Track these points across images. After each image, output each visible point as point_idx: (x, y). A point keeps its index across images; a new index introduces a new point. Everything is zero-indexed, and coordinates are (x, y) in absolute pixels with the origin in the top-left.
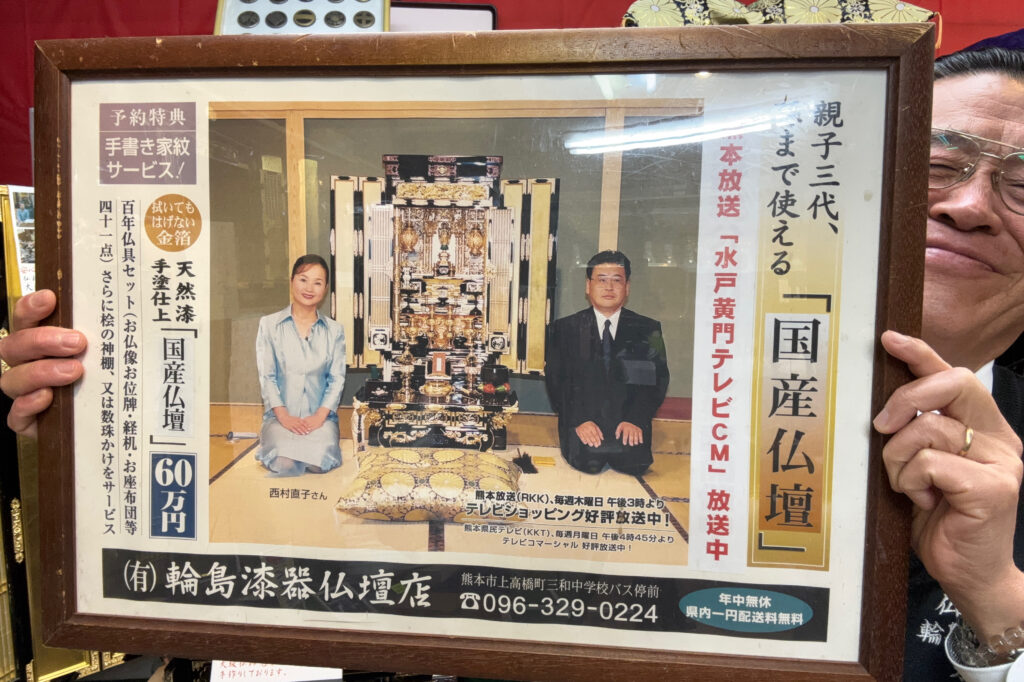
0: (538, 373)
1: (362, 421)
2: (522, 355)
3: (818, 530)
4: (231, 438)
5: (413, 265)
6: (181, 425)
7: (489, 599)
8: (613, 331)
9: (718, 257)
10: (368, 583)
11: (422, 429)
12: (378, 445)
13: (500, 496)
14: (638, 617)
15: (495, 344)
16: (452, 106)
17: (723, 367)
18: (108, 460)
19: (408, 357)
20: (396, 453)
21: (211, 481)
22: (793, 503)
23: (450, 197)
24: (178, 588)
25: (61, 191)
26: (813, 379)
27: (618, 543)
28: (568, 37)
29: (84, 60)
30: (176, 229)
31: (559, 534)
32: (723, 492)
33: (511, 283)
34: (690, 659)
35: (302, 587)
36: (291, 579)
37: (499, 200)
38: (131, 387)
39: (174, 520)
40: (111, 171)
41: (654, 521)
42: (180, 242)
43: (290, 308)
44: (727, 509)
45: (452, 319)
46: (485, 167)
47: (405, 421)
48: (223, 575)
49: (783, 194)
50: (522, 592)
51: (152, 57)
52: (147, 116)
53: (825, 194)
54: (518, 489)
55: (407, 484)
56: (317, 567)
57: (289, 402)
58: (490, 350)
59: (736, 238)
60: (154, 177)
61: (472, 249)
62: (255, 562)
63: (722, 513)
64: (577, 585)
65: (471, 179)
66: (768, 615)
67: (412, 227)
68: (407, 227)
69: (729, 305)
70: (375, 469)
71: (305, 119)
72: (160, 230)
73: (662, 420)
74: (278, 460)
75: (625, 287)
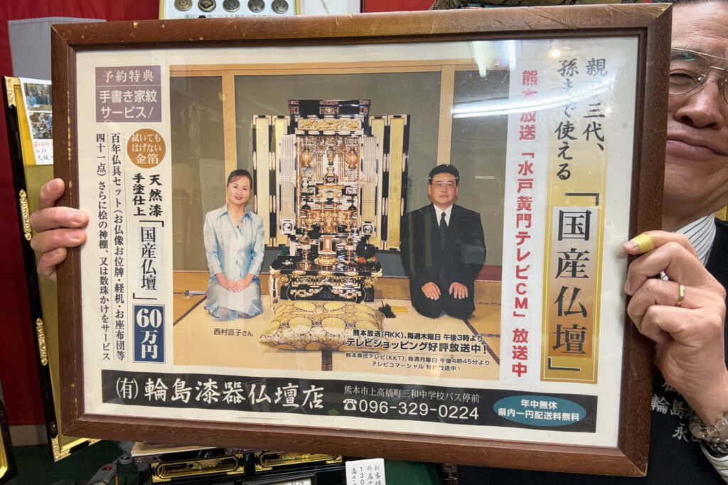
0: (395, 249)
1: (276, 283)
2: (384, 237)
3: (590, 356)
4: (188, 294)
5: (309, 175)
6: (154, 286)
7: (363, 403)
8: (447, 220)
9: (520, 168)
10: (281, 392)
11: (316, 288)
12: (287, 299)
13: (370, 333)
14: (465, 416)
15: (366, 229)
17: (523, 244)
18: (104, 310)
19: (307, 239)
20: (299, 304)
21: (175, 324)
22: (572, 338)
23: (335, 129)
24: (153, 396)
25: (71, 127)
26: (586, 252)
27: (450, 365)
28: (415, 17)
29: (85, 38)
30: (149, 152)
31: (411, 359)
32: (523, 330)
33: (377, 187)
34: (501, 444)
35: (236, 395)
36: (229, 389)
37: (368, 131)
38: (120, 260)
39: (149, 350)
40: (104, 113)
41: (476, 350)
42: (151, 161)
43: (226, 206)
44: (526, 342)
45: (337, 213)
46: (358, 108)
47: (305, 283)
48: (183, 387)
49: (565, 123)
50: (385, 399)
51: (131, 35)
52: (128, 75)
53: (594, 123)
54: (382, 329)
55: (307, 326)
56: (246, 381)
57: (226, 270)
58: (362, 234)
59: (532, 155)
60: (133, 117)
61: (350, 164)
62: (205, 378)
63: (523, 345)
64: (423, 394)
65: (349, 116)
66: (555, 414)
67: (309, 150)
69: (527, 201)
70: (285, 315)
71: (235, 76)
72: (138, 153)
73: (481, 281)
74: (219, 310)
75: (455, 190)
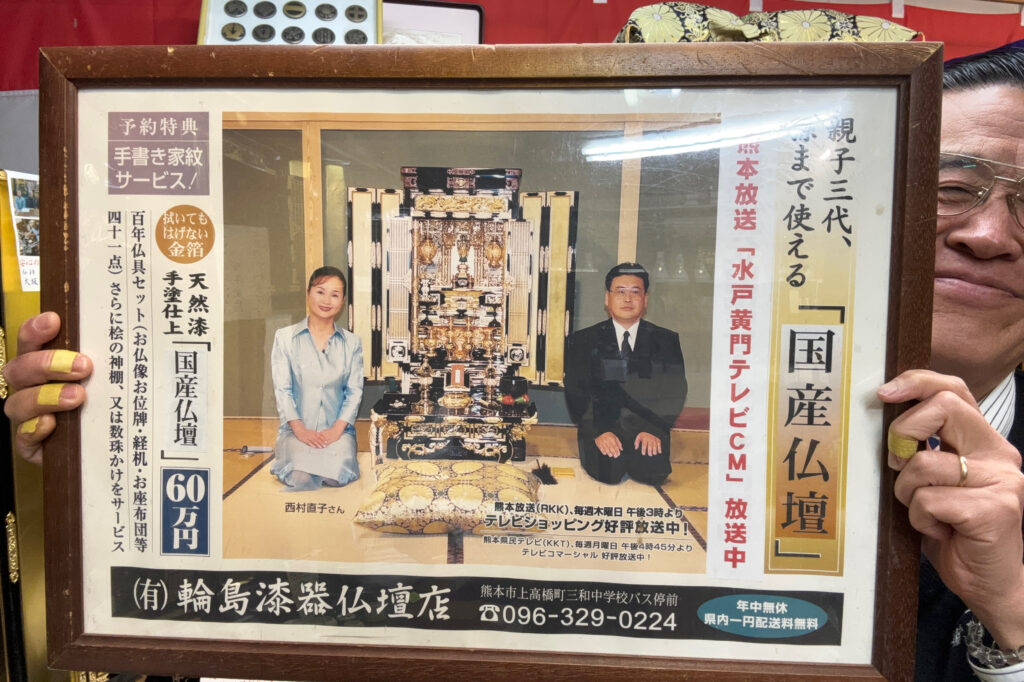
0: (557, 384)
1: (380, 434)
2: (541, 366)
3: (833, 537)
4: (246, 451)
5: (430, 276)
6: (194, 440)
7: (509, 611)
8: (632, 342)
9: (735, 269)
10: (386, 597)
11: (441, 441)
12: (396, 458)
13: (520, 507)
14: (657, 626)
15: (514, 355)
16: (472, 119)
17: (741, 377)
18: (116, 477)
19: (427, 368)
20: (415, 465)
21: (225, 496)
22: (808, 511)
23: (469, 209)
24: (191, 605)
25: (68, 202)
26: (828, 389)
27: (637, 552)
28: (586, 52)
29: (92, 69)
30: (189, 240)
31: (579, 544)
32: (740, 500)
33: (530, 295)
34: (709, 666)
35: (318, 602)
36: (307, 594)
37: (518, 214)
38: (142, 402)
39: (186, 536)
40: (120, 181)
41: (673, 530)
42: (192, 254)
43: (306, 320)
44: (745, 517)
45: (471, 331)
46: (504, 180)
47: (423, 433)
48: (236, 592)
49: (798, 207)
50: (542, 603)
51: (164, 66)
52: (158, 124)
53: (838, 208)
54: (538, 501)
55: (426, 497)
56: (334, 582)
57: (305, 415)
58: (509, 362)
59: (752, 251)
60: (165, 187)
61: (491, 261)
62: (270, 577)
63: (739, 521)
64: (597, 595)
65: (490, 191)
66: (784, 620)
67: (431, 239)
68: (426, 239)
69: (746, 316)
70: (393, 482)
71: (322, 130)
72: (172, 241)
73: (680, 430)
74: (293, 474)
75: (644, 299)
